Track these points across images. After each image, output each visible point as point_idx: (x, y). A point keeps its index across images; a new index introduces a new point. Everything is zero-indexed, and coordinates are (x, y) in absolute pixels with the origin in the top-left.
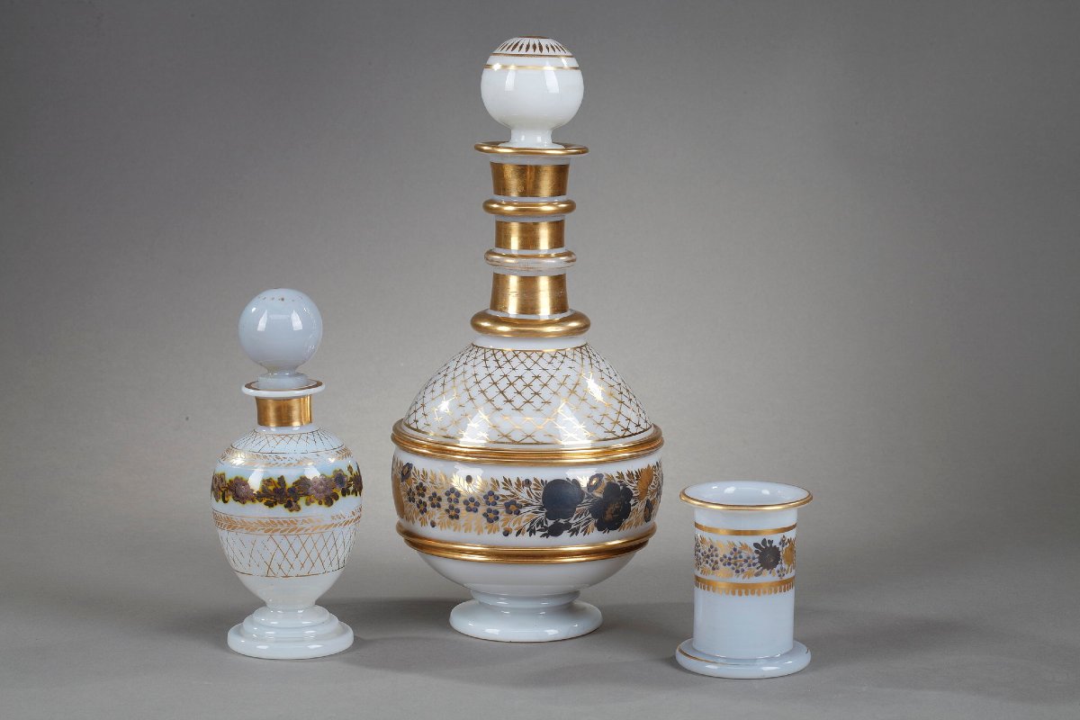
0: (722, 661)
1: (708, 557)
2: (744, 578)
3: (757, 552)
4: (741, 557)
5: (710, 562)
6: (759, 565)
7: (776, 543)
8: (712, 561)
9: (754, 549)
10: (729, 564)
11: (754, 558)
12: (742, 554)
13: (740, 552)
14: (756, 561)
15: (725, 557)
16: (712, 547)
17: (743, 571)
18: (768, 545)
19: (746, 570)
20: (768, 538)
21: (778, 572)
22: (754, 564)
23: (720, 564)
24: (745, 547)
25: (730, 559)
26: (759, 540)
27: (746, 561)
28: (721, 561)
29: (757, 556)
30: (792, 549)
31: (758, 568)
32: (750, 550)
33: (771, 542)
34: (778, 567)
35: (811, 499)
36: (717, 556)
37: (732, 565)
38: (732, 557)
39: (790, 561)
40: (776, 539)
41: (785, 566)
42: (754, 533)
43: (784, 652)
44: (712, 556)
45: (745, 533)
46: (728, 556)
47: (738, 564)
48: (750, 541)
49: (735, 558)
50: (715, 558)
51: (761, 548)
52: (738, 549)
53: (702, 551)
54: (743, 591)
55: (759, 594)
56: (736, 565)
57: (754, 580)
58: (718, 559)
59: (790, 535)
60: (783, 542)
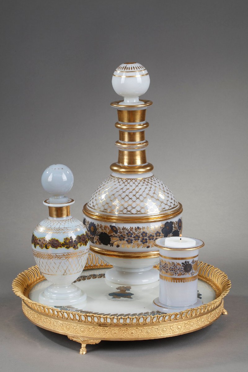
0: (170, 308)
1: (164, 267)
2: (178, 276)
3: (183, 266)
4: (177, 268)
5: (165, 269)
6: (184, 271)
7: (190, 262)
8: (166, 269)
9: (182, 265)
10: (172, 271)
11: (182, 268)
12: (177, 267)
13: (176, 266)
14: (183, 269)
15: (171, 268)
16: (166, 264)
17: (178, 273)
18: (187, 263)
19: (179, 273)
20: (187, 260)
21: (191, 273)
22: (182, 271)
23: (169, 270)
24: (179, 264)
25: (173, 269)
26: (184, 261)
27: (179, 270)
28: (169, 269)
29: (183, 267)
30: (196, 264)
31: (183, 272)
32: (180, 265)
33: (188, 262)
34: (191, 271)
35: (204, 245)
36: (168, 267)
37: (174, 271)
38: (173, 268)
39: (196, 269)
40: (190, 261)
41: (194, 271)
42: (182, 259)
43: (194, 303)
44: (166, 267)
45: (179, 259)
46: (172, 267)
47: (176, 270)
48: (180, 262)
49: (175, 268)
50: (167, 268)
51: (184, 264)
52: (176, 265)
53: (162, 265)
54: (178, 281)
55: (184, 282)
56: (175, 271)
57: (182, 277)
58: (168, 268)
59: (196, 259)
60: (193, 262)
